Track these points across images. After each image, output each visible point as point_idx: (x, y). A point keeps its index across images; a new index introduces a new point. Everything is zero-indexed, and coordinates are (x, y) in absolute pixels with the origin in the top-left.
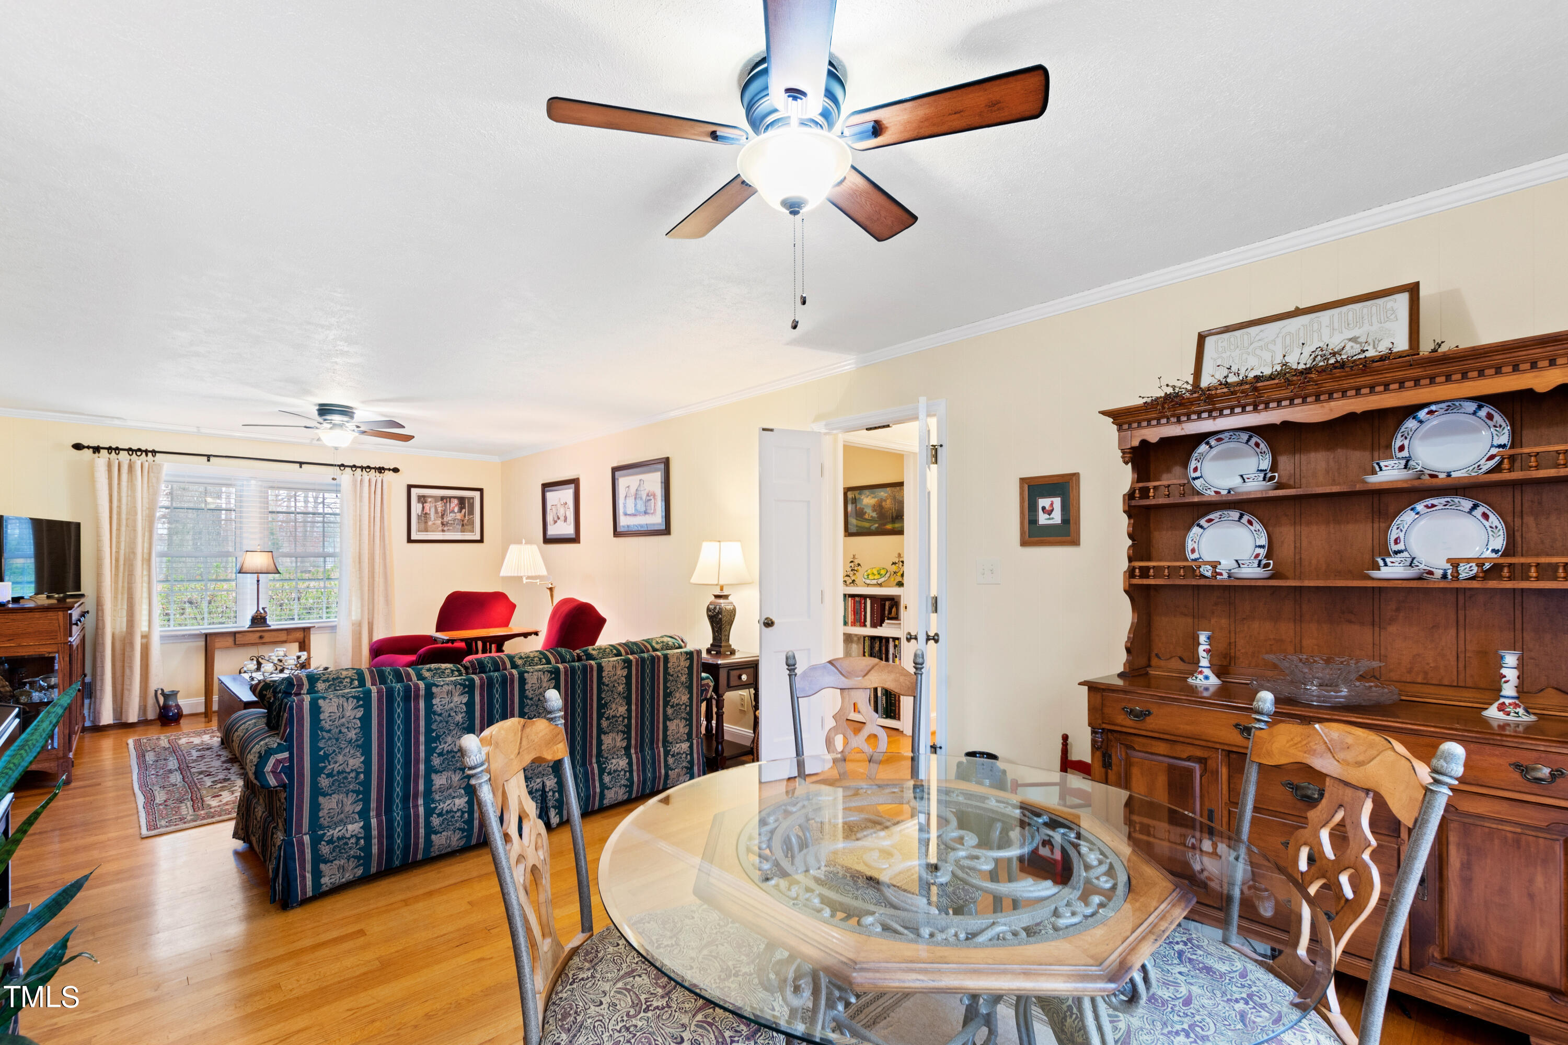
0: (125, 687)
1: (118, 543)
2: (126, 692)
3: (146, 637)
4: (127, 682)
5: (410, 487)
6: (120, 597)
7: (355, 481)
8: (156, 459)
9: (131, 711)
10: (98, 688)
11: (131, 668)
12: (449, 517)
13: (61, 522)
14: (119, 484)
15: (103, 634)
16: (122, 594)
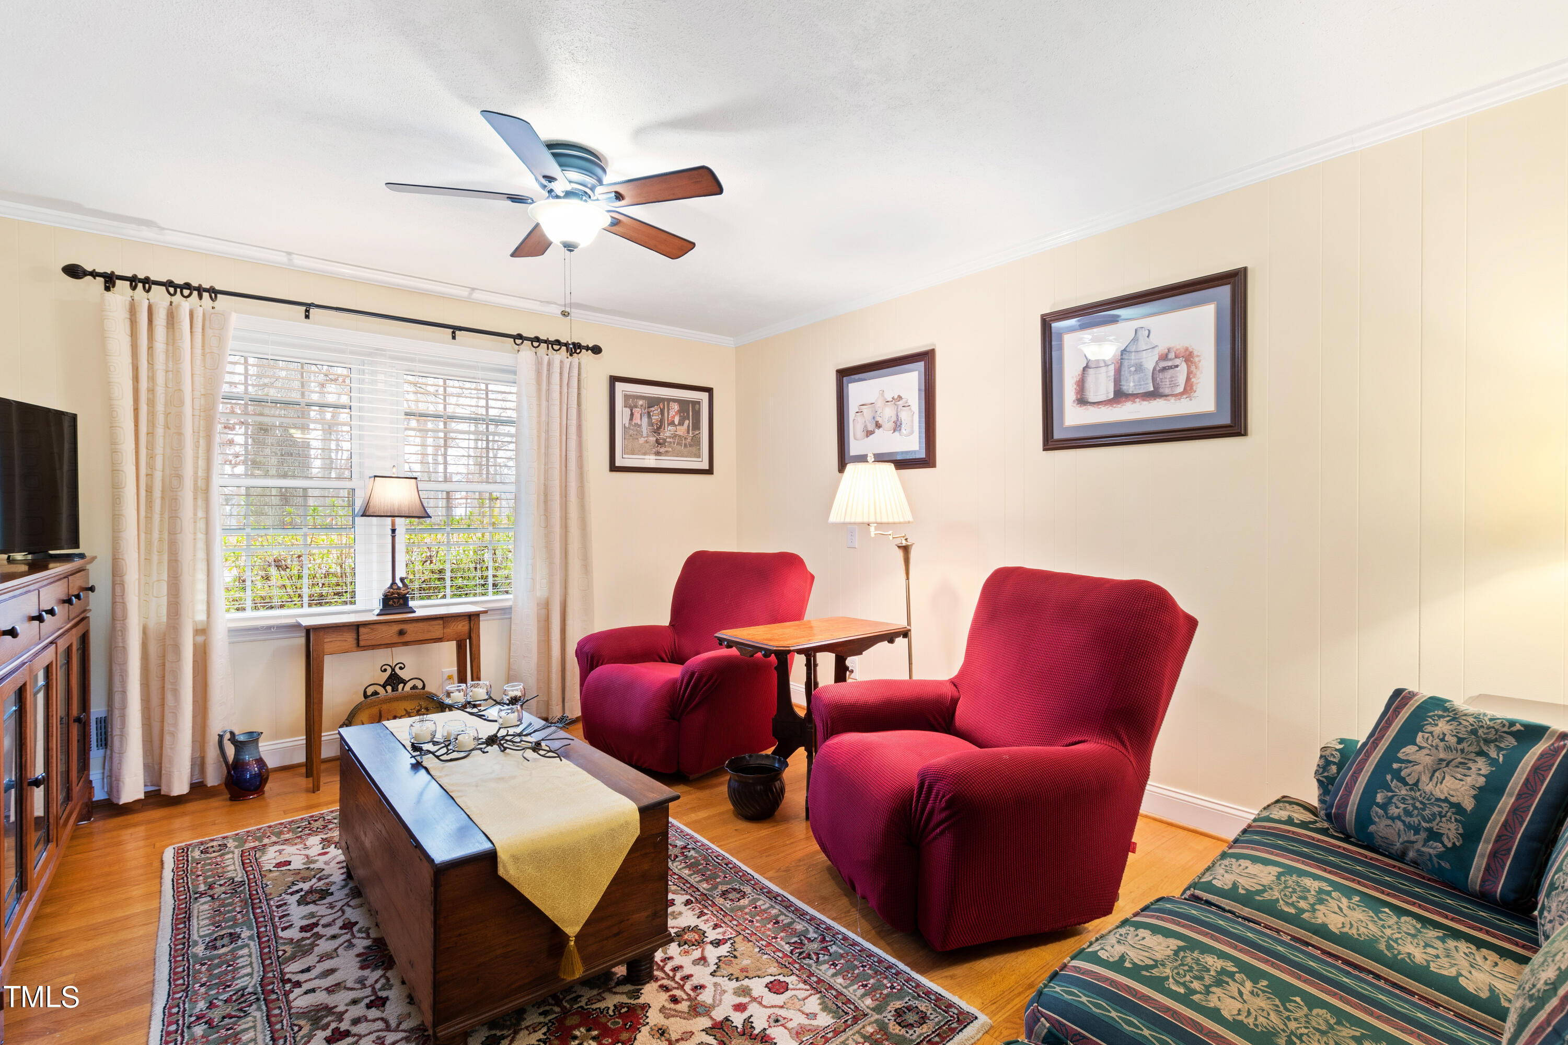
0: (166, 728)
1: (151, 457)
2: (167, 739)
3: (203, 631)
4: (169, 719)
5: (614, 380)
6: (155, 558)
7: (539, 363)
8: (216, 304)
9: (176, 775)
10: (116, 732)
11: (176, 692)
12: (668, 432)
13: (47, 411)
14: (150, 348)
15: (124, 630)
16: (160, 552)
